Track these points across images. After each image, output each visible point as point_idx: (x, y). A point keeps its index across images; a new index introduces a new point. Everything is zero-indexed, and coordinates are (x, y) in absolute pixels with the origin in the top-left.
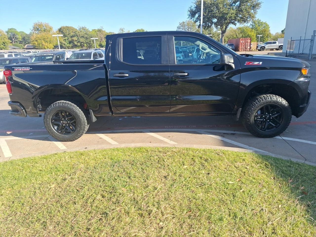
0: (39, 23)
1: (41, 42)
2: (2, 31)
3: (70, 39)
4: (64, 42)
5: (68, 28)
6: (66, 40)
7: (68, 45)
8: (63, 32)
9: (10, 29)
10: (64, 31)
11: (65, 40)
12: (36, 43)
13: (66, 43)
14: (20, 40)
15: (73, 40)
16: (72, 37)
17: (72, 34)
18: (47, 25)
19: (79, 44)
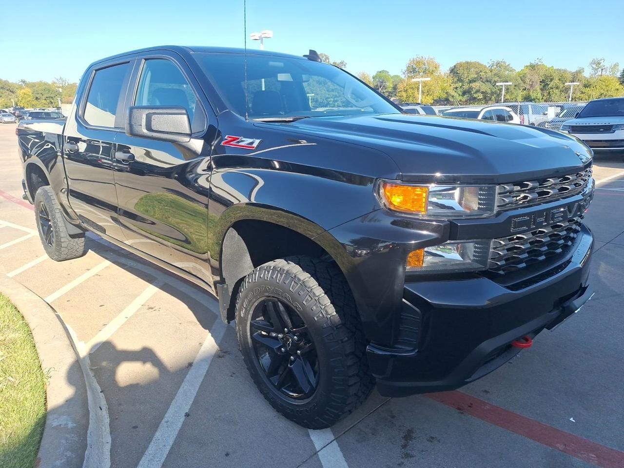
0: (418, 59)
1: (412, 93)
2: (368, 76)
3: (466, 87)
4: (453, 93)
5: (468, 65)
6: (458, 89)
7: (459, 98)
8: (457, 73)
9: (380, 72)
10: (460, 71)
11: (456, 88)
12: (404, 94)
13: (455, 94)
14: (390, 90)
15: (471, 88)
16: (470, 82)
17: (473, 76)
18: (431, 61)
19: (481, 96)
